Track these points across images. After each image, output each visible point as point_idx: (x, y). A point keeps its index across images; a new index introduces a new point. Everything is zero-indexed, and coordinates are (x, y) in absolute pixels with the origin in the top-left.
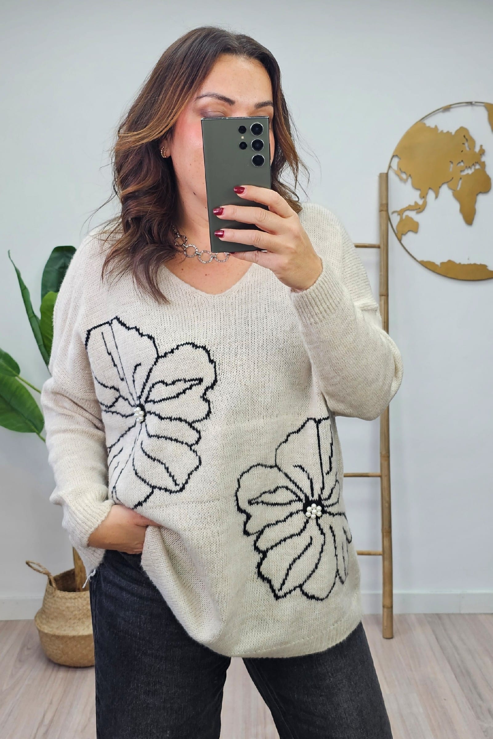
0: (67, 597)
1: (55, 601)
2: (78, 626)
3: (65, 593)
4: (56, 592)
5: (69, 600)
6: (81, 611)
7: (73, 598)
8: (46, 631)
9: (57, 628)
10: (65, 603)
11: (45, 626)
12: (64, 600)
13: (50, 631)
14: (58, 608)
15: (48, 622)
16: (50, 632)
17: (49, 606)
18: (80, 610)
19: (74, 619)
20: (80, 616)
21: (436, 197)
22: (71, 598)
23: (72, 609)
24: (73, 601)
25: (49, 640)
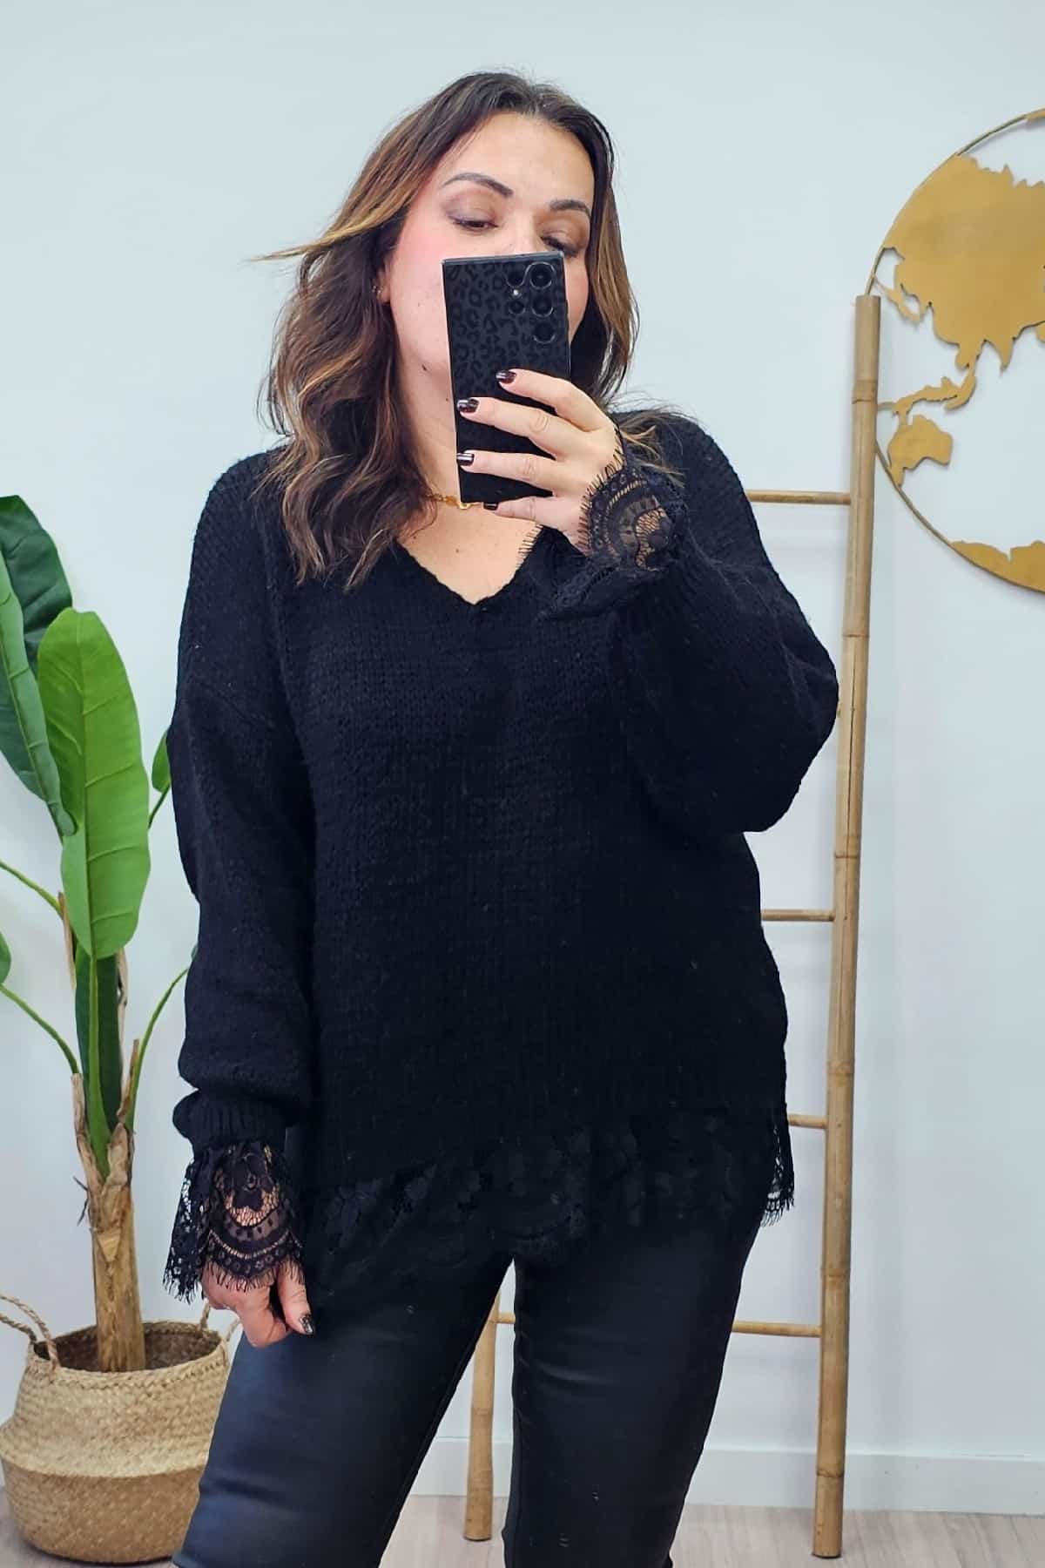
0: (85, 1384)
1: (54, 1393)
2: (109, 1456)
3: (81, 1374)
4: (56, 1371)
5: (92, 1391)
6: (119, 1420)
7: (102, 1386)
8: (30, 1467)
9: (60, 1459)
10: (79, 1399)
11: (27, 1455)
12: (78, 1392)
13: (41, 1467)
14: (62, 1411)
15: (36, 1445)
16: (39, 1471)
17: (38, 1406)
18: (118, 1415)
19: (102, 1439)
20: (118, 1431)
21: (1004, 367)
22: (94, 1387)
23: (99, 1413)
24: (100, 1393)
25: (37, 1491)
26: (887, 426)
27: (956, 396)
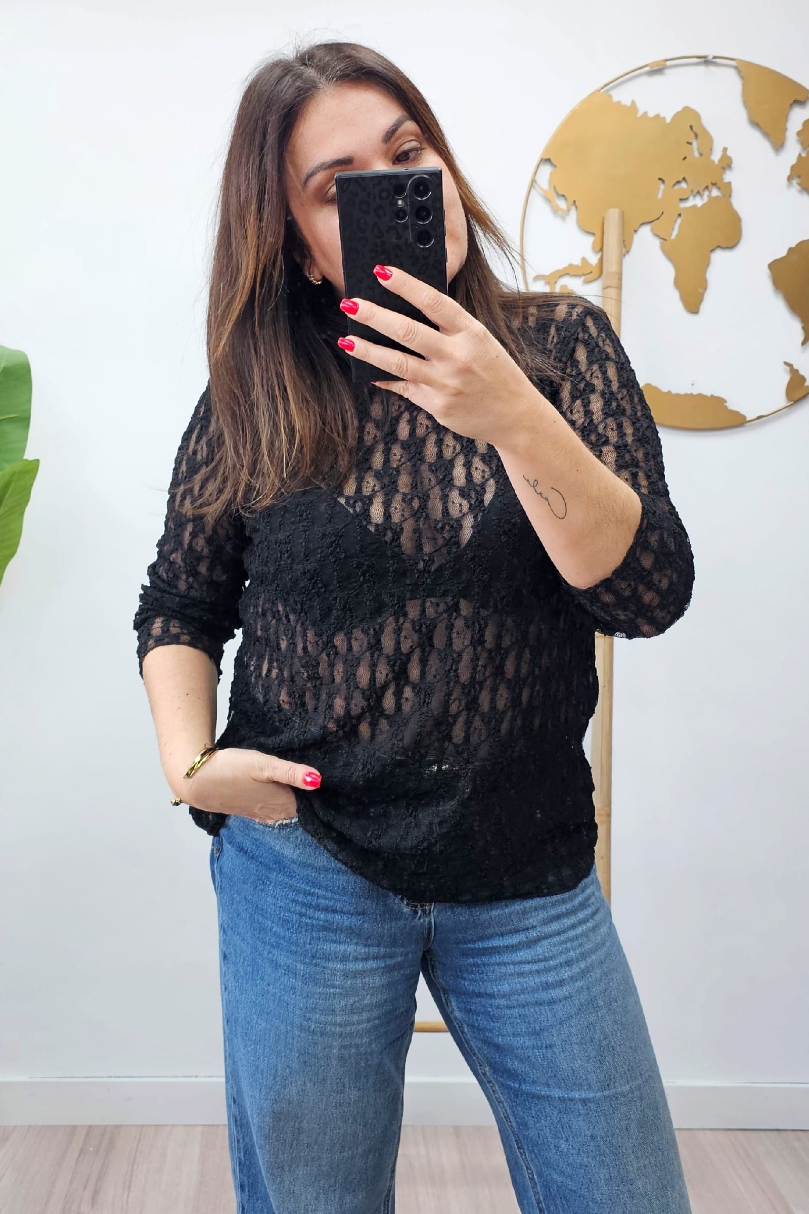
21: (627, 252)
27: (591, 272)
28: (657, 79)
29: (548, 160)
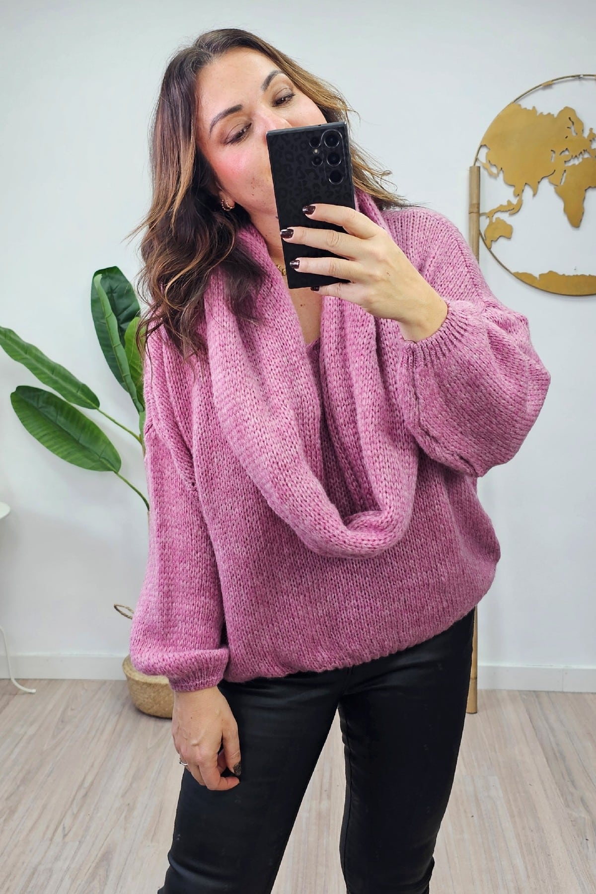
21: (535, 194)
26: (484, 223)
27: (513, 209)
28: (548, 92)
29: (485, 145)
